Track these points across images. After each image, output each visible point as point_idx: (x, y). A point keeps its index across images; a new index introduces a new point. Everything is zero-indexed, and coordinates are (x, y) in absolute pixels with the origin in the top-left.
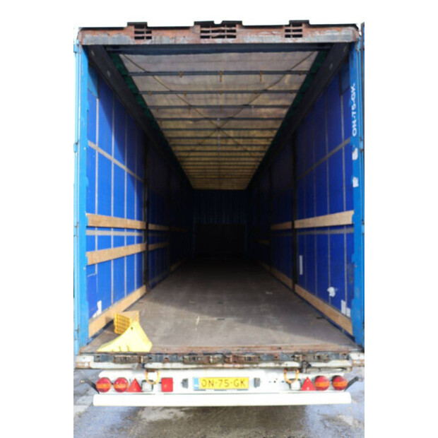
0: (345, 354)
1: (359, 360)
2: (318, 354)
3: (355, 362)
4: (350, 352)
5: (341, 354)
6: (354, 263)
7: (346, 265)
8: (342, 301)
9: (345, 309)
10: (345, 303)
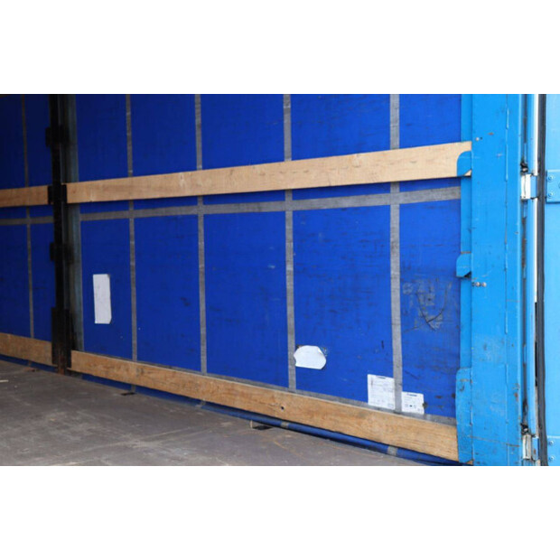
6: (468, 276)
7: (395, 285)
8: (370, 377)
9: (392, 395)
10: (390, 381)
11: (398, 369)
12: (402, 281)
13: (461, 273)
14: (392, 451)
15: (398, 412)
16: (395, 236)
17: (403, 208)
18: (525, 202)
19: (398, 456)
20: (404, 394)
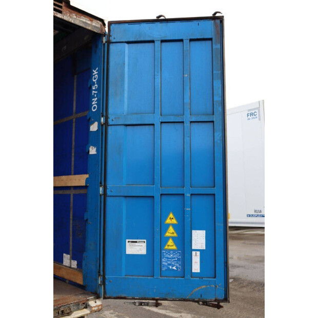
0: (84, 304)
1: (96, 306)
2: (62, 309)
3: (93, 309)
4: (88, 300)
5: (81, 304)
6: (87, 220)
7: (71, 222)
8: (64, 254)
9: (69, 261)
10: (69, 256)
11: (71, 252)
12: (73, 221)
13: (85, 219)
14: (67, 281)
15: (70, 267)
16: (72, 205)
17: (74, 195)
18: (101, 195)
19: (69, 283)
20: (72, 261)
